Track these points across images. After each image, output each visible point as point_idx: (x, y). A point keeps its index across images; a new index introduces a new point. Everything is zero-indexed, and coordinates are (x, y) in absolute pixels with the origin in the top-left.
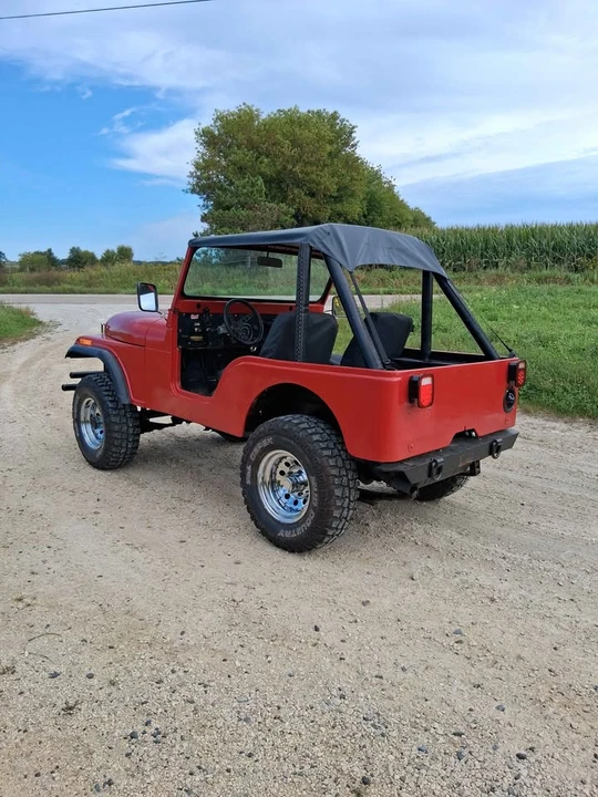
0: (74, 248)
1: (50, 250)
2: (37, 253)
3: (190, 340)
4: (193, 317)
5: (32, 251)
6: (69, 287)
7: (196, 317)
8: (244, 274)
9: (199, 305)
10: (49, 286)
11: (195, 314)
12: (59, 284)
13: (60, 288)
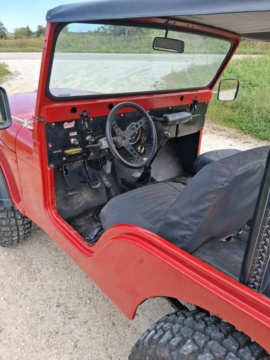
0: (39, 26)
1: (28, 27)
2: (22, 28)
3: (65, 155)
4: (67, 126)
5: (20, 28)
6: (31, 48)
7: (72, 125)
8: (124, 40)
9: (74, 110)
10: (21, 48)
11: (69, 121)
12: (26, 47)
13: (26, 49)
